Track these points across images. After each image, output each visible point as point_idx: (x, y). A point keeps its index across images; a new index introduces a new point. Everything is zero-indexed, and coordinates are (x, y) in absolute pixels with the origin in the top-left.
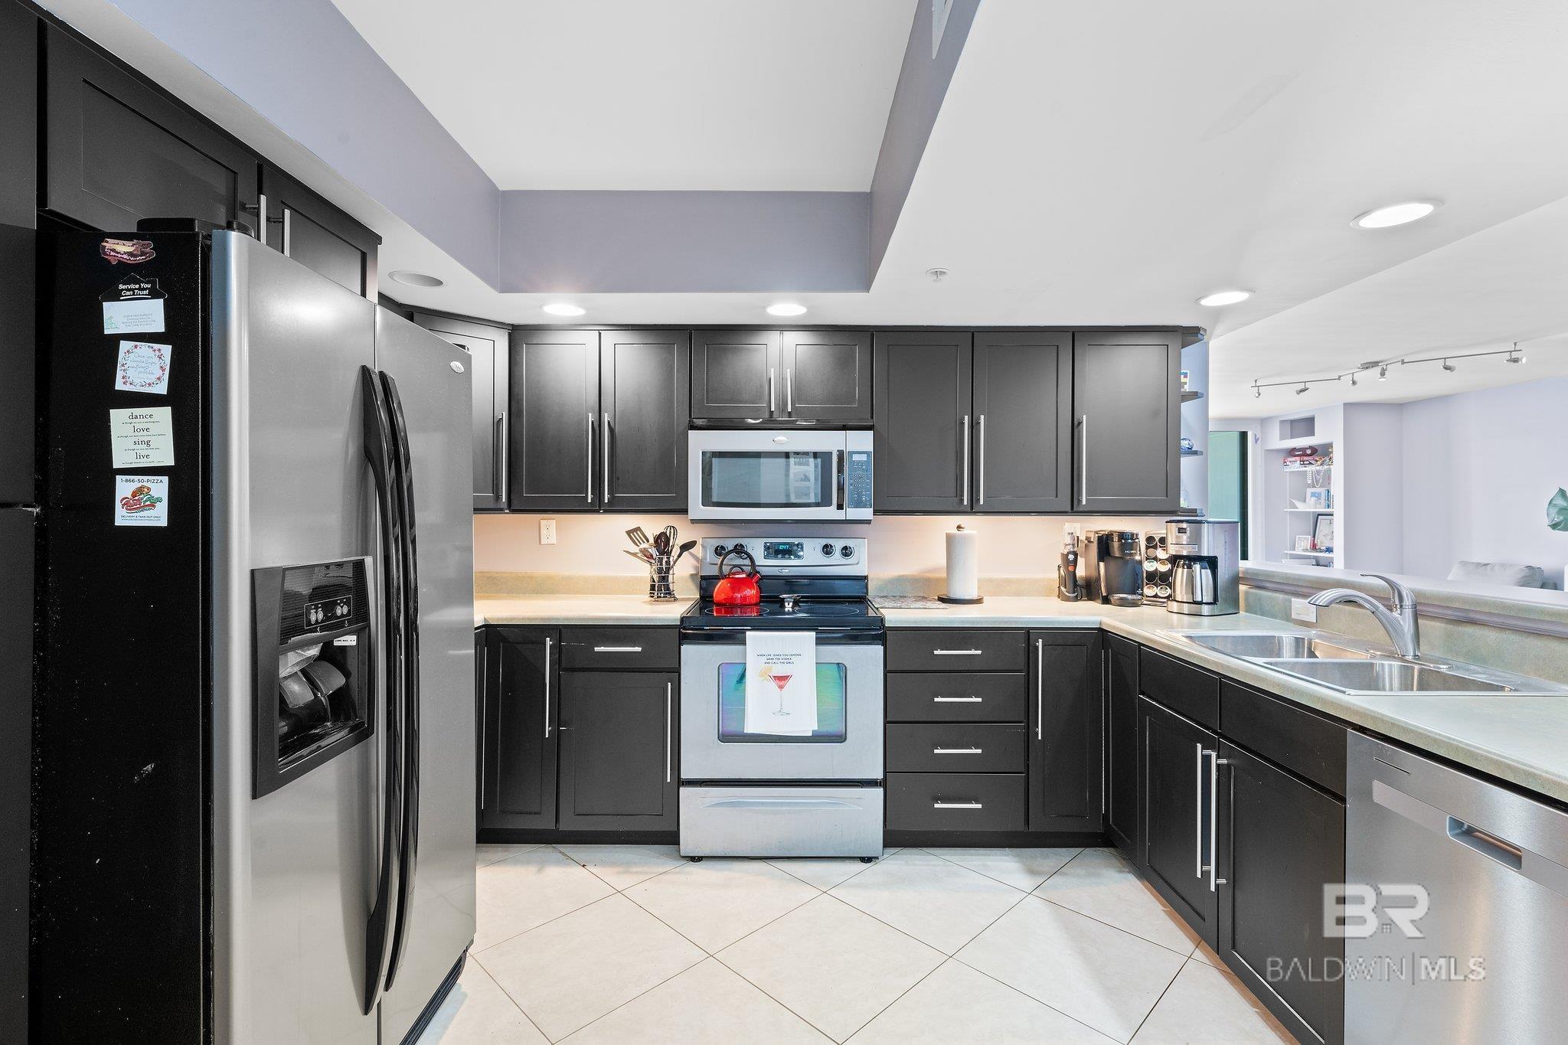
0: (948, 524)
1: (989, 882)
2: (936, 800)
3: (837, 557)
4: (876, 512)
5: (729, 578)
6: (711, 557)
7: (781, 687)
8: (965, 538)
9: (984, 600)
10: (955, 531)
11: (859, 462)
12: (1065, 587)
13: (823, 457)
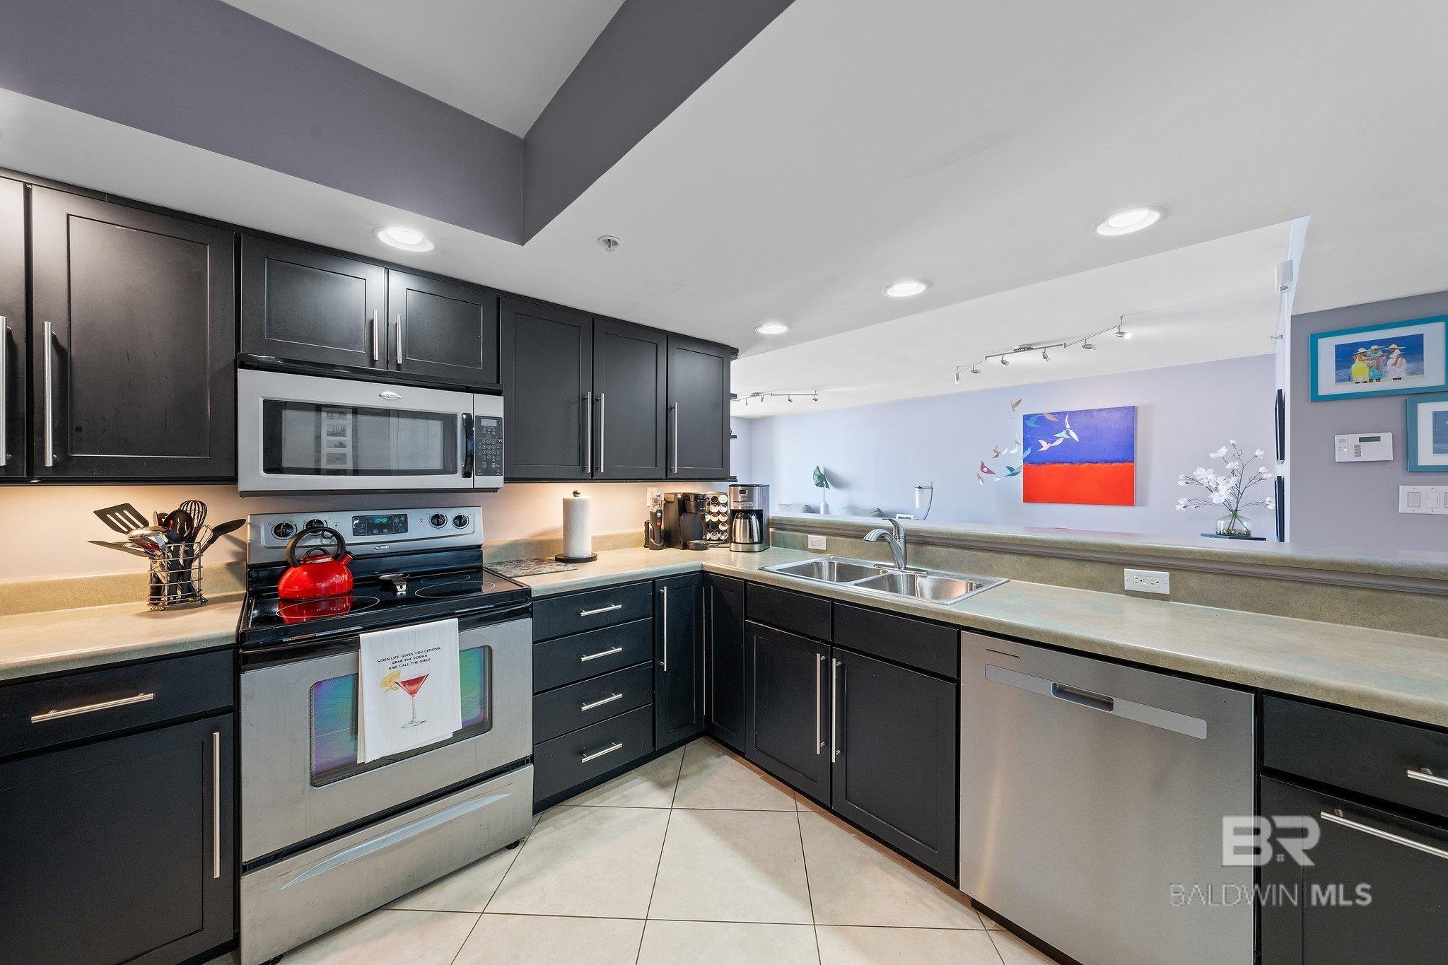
0: (564, 490)
1: (637, 813)
2: (581, 753)
3: (449, 527)
4: (507, 480)
5: (305, 563)
6: (265, 537)
7: (413, 693)
8: (583, 502)
9: (598, 557)
10: (571, 497)
11: (487, 428)
12: (654, 539)
13: (448, 420)
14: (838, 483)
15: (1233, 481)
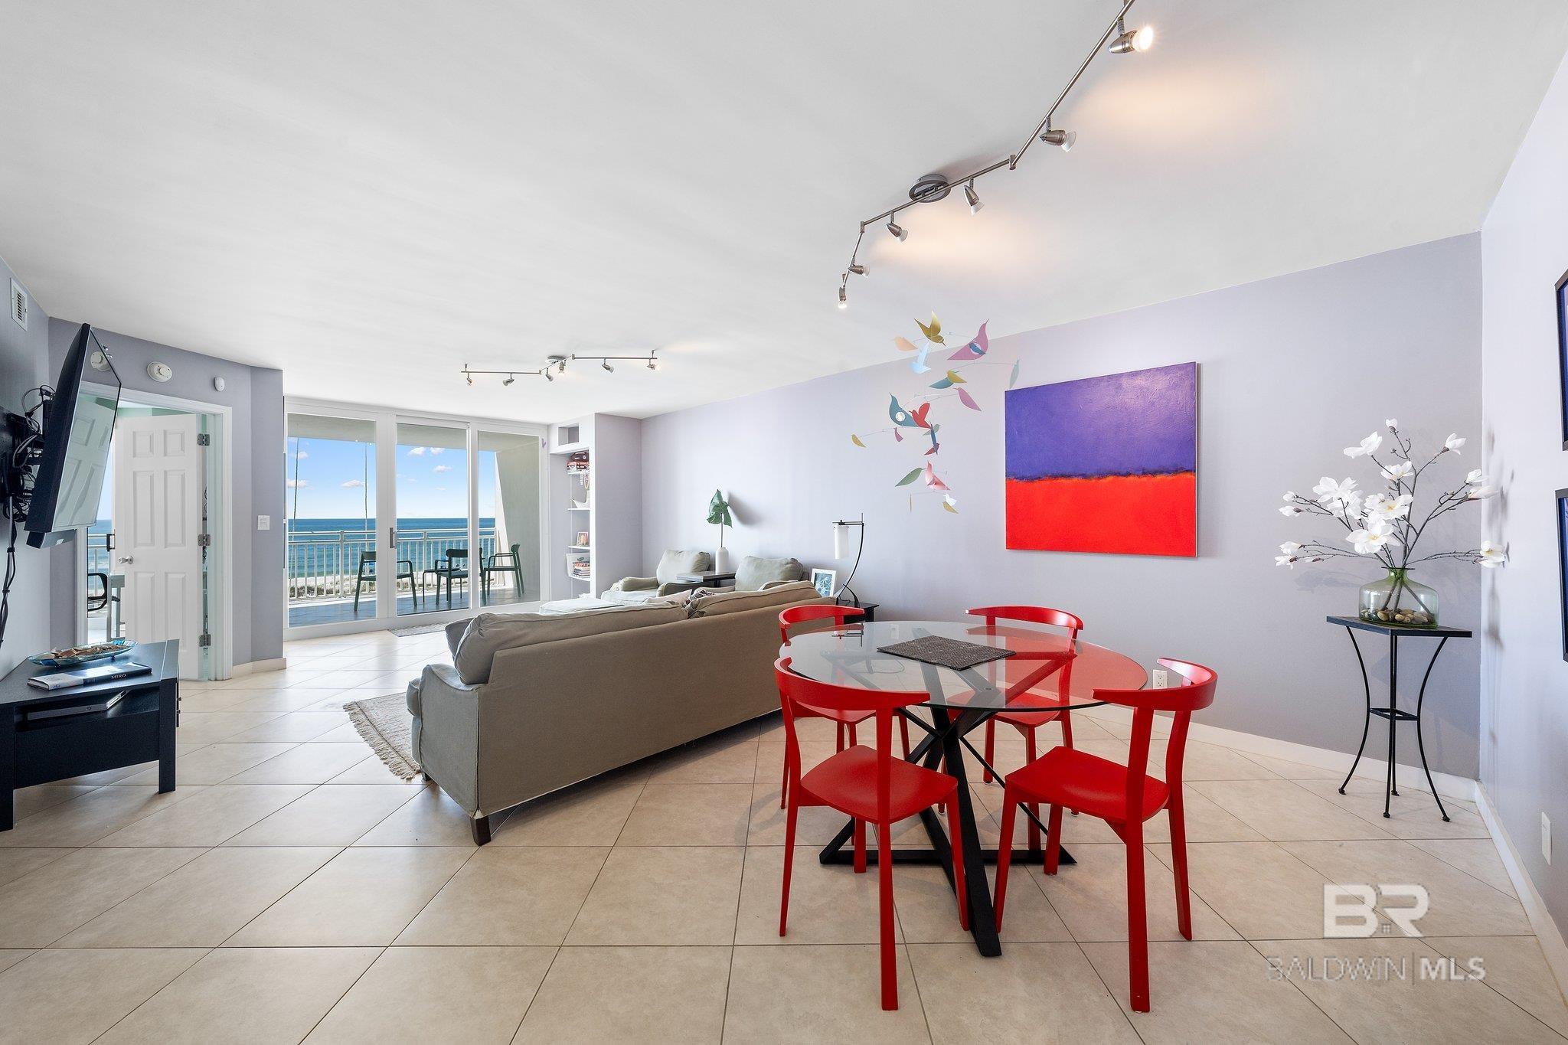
14: (747, 518)
15: (1400, 506)
